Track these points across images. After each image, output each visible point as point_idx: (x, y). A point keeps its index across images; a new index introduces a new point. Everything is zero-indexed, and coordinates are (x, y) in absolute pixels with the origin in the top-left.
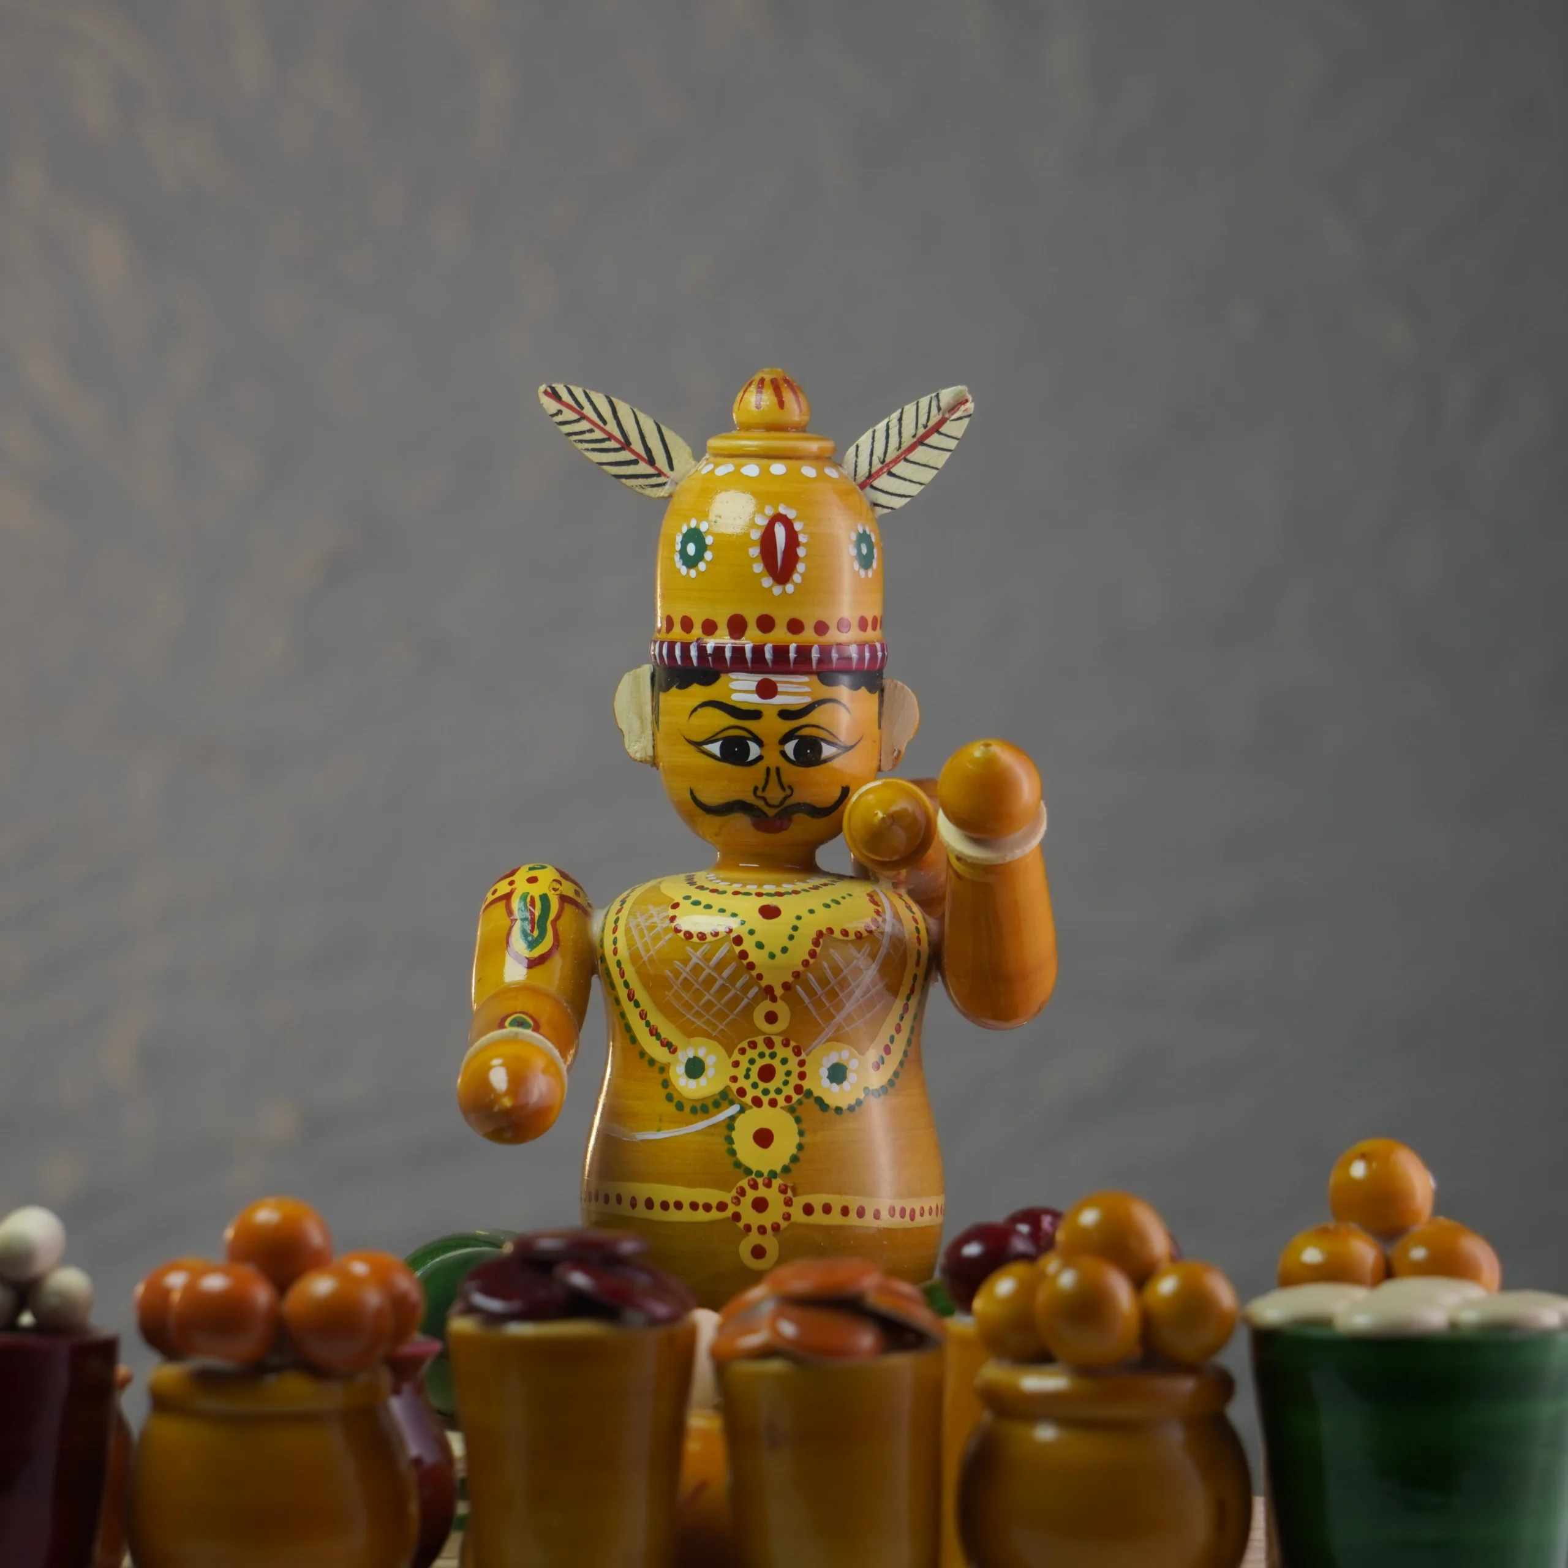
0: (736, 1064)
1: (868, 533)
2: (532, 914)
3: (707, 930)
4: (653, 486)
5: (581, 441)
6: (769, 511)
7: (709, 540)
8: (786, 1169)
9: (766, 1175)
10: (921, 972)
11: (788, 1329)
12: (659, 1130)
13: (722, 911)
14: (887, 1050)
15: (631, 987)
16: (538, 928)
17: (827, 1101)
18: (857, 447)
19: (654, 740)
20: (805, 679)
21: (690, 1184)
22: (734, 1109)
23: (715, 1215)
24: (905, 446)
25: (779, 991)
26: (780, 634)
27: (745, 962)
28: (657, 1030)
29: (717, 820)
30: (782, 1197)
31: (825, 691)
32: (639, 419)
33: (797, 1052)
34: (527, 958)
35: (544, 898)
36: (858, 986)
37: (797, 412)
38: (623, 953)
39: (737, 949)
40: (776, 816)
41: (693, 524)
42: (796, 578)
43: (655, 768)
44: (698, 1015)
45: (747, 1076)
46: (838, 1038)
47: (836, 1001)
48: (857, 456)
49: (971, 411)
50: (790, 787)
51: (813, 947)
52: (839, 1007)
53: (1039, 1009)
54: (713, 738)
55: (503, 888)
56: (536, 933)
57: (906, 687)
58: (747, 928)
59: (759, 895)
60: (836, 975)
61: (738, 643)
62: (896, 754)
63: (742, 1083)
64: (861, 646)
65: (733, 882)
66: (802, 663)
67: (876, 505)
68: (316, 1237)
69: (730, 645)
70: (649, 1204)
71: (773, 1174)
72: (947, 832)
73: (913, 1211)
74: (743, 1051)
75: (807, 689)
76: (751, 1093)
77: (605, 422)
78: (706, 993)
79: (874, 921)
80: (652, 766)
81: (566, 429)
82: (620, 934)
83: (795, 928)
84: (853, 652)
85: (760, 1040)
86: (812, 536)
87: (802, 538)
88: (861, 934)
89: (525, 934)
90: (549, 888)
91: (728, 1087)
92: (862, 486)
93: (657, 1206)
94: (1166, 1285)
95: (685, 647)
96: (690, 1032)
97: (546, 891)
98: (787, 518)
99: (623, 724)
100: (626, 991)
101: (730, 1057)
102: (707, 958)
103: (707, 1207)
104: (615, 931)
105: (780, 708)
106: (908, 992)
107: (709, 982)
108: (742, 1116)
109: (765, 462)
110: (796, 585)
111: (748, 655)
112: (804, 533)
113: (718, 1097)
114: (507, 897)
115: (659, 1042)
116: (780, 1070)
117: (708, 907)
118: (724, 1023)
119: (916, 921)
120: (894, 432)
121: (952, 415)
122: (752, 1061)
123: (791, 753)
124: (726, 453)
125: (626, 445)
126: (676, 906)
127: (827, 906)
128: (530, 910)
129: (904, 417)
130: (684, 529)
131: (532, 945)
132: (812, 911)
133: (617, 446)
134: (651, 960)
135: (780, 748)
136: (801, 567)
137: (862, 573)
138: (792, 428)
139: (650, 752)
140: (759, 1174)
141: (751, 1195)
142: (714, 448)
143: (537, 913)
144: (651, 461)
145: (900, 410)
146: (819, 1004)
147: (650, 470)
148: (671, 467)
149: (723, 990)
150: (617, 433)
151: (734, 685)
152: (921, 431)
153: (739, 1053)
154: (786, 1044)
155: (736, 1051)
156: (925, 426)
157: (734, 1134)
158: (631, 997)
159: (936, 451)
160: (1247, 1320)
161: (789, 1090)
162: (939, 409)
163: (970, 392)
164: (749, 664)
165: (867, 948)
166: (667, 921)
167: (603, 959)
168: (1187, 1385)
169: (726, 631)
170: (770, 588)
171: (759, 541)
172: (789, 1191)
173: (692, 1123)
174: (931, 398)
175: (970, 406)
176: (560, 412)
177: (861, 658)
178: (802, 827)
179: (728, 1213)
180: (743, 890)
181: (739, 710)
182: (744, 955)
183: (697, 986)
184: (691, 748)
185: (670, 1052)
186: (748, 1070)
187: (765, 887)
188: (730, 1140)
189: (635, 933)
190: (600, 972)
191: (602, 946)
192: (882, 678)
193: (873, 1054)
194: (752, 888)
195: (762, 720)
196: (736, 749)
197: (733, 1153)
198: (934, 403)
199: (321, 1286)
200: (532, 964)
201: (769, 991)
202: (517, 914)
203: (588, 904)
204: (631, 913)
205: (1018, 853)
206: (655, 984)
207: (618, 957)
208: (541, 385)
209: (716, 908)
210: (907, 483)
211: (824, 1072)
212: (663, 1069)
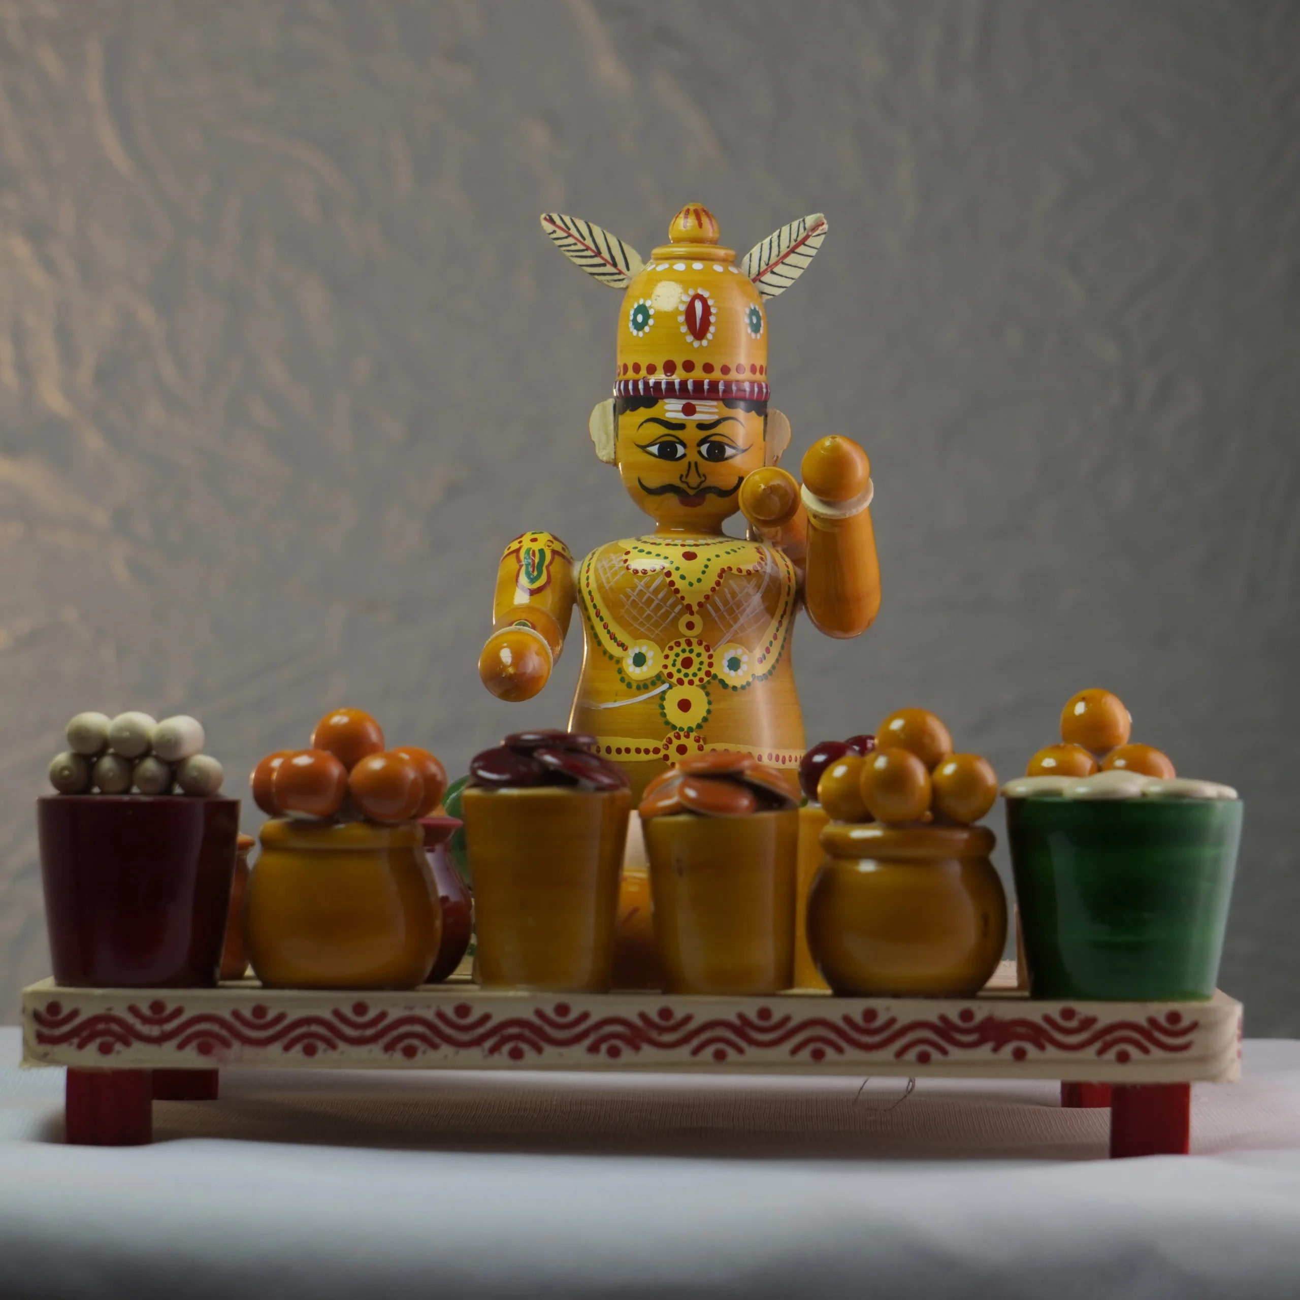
0: (667, 657)
1: (757, 309)
2: (533, 561)
3: (648, 568)
4: (616, 281)
5: (568, 251)
6: (692, 292)
7: (651, 312)
8: (699, 726)
9: (686, 730)
10: (791, 600)
11: (691, 793)
12: (615, 701)
13: (658, 555)
14: (768, 650)
15: (598, 608)
16: (537, 570)
17: (727, 682)
18: (751, 255)
19: (615, 448)
20: (714, 403)
21: (636, 736)
22: (665, 687)
23: (652, 756)
24: (782, 254)
25: (695, 608)
26: (698, 373)
27: (673, 588)
28: (615, 635)
29: (657, 499)
30: (697, 744)
31: (728, 412)
32: (607, 237)
33: (707, 649)
34: (529, 589)
35: (542, 552)
36: (748, 606)
37: (711, 230)
38: (593, 585)
39: (668, 580)
40: (694, 495)
41: (641, 302)
42: (709, 336)
43: (615, 467)
44: (641, 624)
45: (674, 665)
46: (736, 640)
47: (733, 615)
48: (750, 261)
49: (826, 230)
50: (704, 475)
51: (718, 579)
52: (736, 620)
53: (869, 624)
54: (654, 443)
55: (515, 545)
56: (535, 573)
57: (782, 414)
58: (674, 566)
59: (683, 545)
60: (733, 598)
61: (671, 378)
62: (775, 458)
63: (671, 669)
64: (752, 383)
65: (665, 539)
66: (713, 393)
67: (763, 293)
68: (374, 736)
69: (665, 380)
70: (609, 750)
71: (691, 729)
72: (807, 498)
73: (784, 758)
74: (671, 648)
75: (716, 410)
76: (676, 676)
77: (584, 239)
78: (647, 609)
79: (759, 563)
80: (614, 466)
81: (558, 243)
82: (591, 574)
83: (706, 566)
84: (747, 386)
85: (682, 641)
86: (719, 309)
87: (713, 310)
88: (751, 572)
89: (528, 574)
90: (545, 545)
91: (661, 672)
92: (754, 280)
93: (614, 751)
94: (949, 769)
95: (636, 383)
96: (637, 636)
97: (543, 547)
98: (703, 297)
99: (595, 438)
100: (594, 611)
101: (663, 652)
102: (648, 586)
103: (647, 751)
104: (587, 572)
105: (698, 422)
106: (782, 613)
107: (649, 601)
108: (670, 690)
109: (689, 262)
110: (709, 341)
111: (677, 387)
112: (715, 307)
113: (655, 679)
114: (517, 551)
115: (616, 644)
116: (696, 661)
117: (649, 553)
118: (660, 629)
119: (787, 566)
120: (775, 244)
121: (813, 233)
122: (677, 655)
123: (704, 453)
124: (664, 256)
125: (598, 253)
126: (628, 553)
127: (728, 553)
128: (532, 559)
129: (782, 235)
130: (636, 306)
131: (532, 581)
132: (718, 556)
133: (592, 254)
134: (611, 589)
135: (698, 449)
136: (712, 329)
137: (753, 335)
138: (708, 241)
139: (613, 456)
140: (682, 729)
141: (676, 743)
142: (655, 254)
143: (537, 561)
144: (615, 265)
145: (779, 230)
146: (722, 617)
147: (614, 270)
148: (628, 269)
149: (659, 607)
150: (592, 246)
151: (667, 407)
152: (793, 244)
153: (669, 649)
154: (700, 643)
155: (667, 648)
156: (796, 241)
157: (665, 703)
158: (598, 614)
159: (803, 257)
160: (1003, 794)
161: (702, 674)
162: (805, 229)
163: (826, 218)
164: (678, 393)
165: (754, 581)
166: (622, 563)
167: (580, 591)
168: (964, 835)
169: (662, 371)
170: (692, 342)
171: (685, 312)
172: (701, 740)
173: (635, 696)
174: (800, 222)
175: (826, 227)
176: (554, 232)
177: (752, 391)
178: (712, 503)
179: (661, 755)
180: (672, 543)
181: (671, 423)
182: (672, 583)
183: (641, 605)
184: (639, 450)
185: (623, 650)
186: (675, 661)
187: (687, 541)
188: (662, 707)
189: (600, 571)
190: (578, 601)
191: (579, 583)
192: (766, 408)
193: (758, 652)
194: (679, 542)
195: (685, 430)
196: (669, 450)
197: (664, 715)
198: (802, 225)
199: (376, 764)
200: (533, 593)
201: (689, 608)
202: (524, 562)
203: (571, 557)
204: (599, 560)
205: (854, 512)
206: (613, 605)
207: (590, 588)
208: (542, 213)
209: (654, 554)
210: (784, 278)
211: (725, 663)
212: (619, 661)
